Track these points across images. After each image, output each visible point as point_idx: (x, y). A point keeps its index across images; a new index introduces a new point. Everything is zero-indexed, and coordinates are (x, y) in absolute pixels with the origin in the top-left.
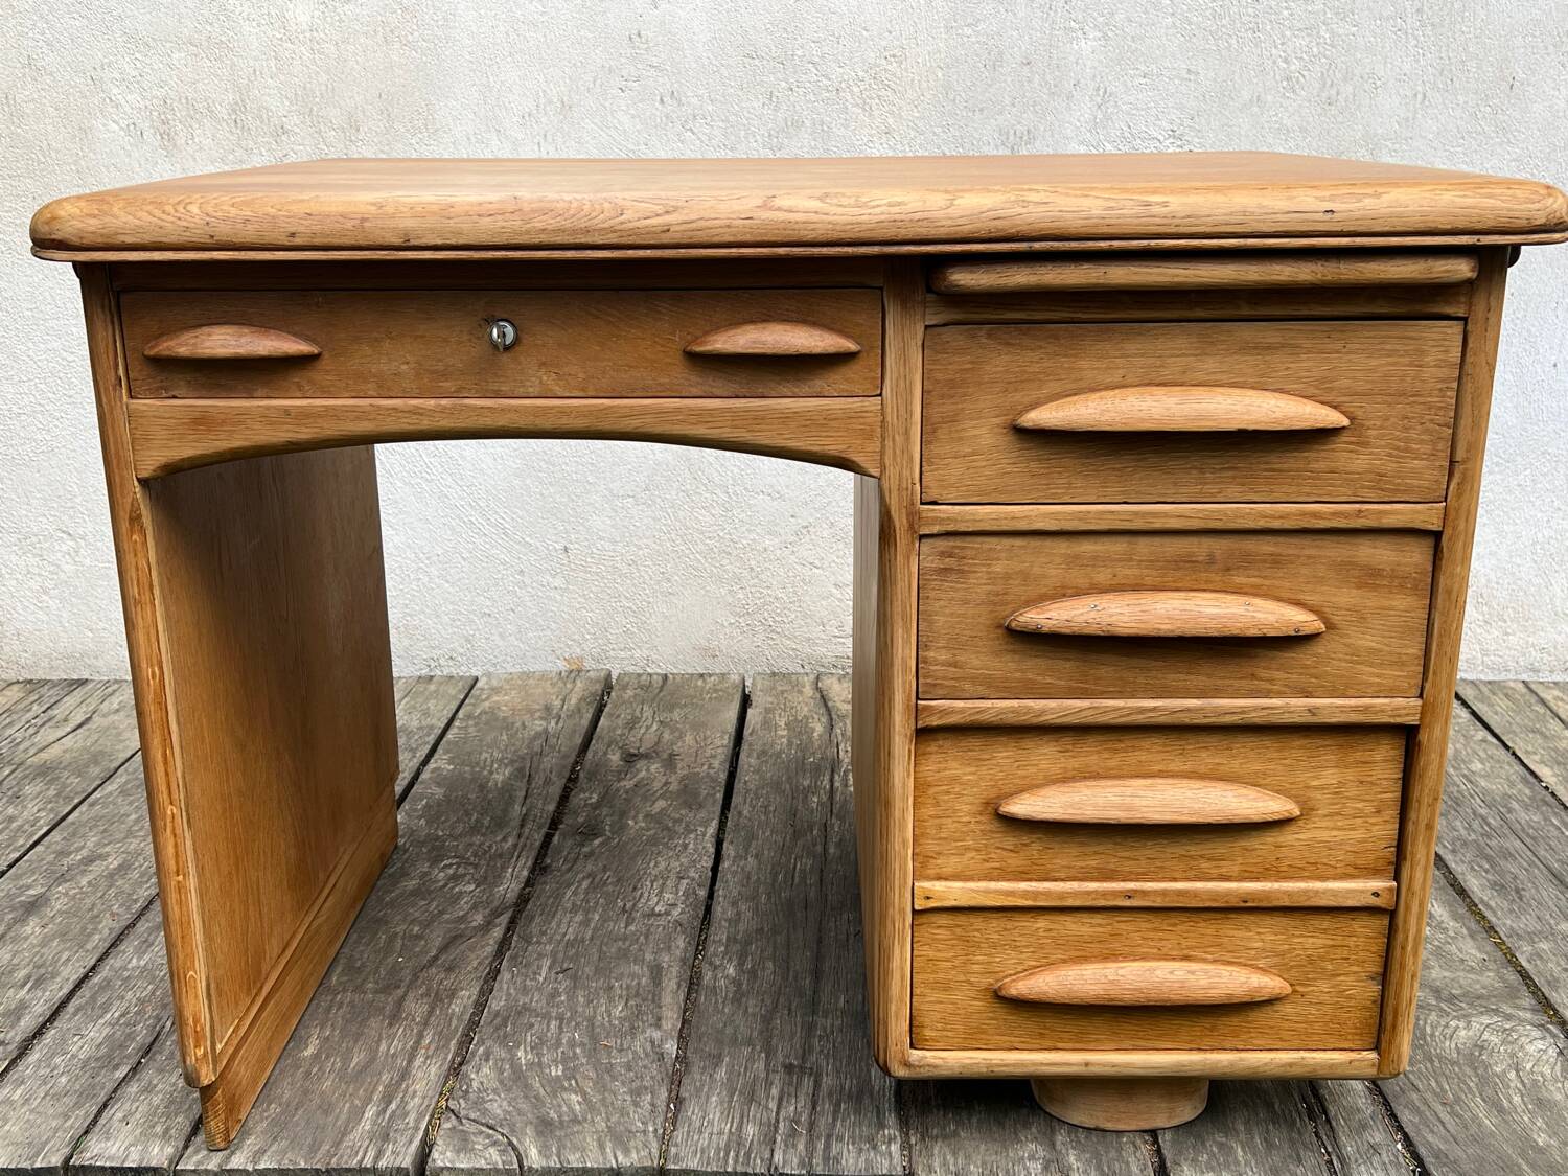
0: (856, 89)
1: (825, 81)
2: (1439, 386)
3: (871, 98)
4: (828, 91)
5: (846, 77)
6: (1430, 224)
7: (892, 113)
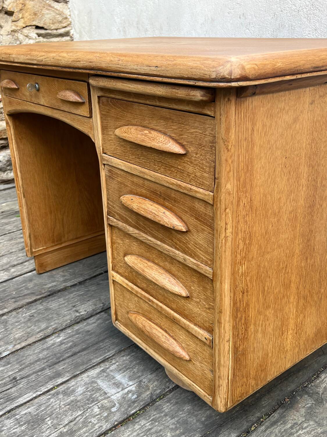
0: (305, 10)
1: (294, 7)
2: (210, 145)
3: (310, 14)
4: (295, 11)
5: (302, 5)
6: (181, 75)
7: (318, 21)
